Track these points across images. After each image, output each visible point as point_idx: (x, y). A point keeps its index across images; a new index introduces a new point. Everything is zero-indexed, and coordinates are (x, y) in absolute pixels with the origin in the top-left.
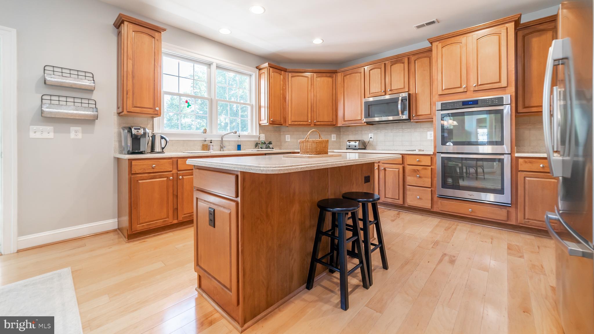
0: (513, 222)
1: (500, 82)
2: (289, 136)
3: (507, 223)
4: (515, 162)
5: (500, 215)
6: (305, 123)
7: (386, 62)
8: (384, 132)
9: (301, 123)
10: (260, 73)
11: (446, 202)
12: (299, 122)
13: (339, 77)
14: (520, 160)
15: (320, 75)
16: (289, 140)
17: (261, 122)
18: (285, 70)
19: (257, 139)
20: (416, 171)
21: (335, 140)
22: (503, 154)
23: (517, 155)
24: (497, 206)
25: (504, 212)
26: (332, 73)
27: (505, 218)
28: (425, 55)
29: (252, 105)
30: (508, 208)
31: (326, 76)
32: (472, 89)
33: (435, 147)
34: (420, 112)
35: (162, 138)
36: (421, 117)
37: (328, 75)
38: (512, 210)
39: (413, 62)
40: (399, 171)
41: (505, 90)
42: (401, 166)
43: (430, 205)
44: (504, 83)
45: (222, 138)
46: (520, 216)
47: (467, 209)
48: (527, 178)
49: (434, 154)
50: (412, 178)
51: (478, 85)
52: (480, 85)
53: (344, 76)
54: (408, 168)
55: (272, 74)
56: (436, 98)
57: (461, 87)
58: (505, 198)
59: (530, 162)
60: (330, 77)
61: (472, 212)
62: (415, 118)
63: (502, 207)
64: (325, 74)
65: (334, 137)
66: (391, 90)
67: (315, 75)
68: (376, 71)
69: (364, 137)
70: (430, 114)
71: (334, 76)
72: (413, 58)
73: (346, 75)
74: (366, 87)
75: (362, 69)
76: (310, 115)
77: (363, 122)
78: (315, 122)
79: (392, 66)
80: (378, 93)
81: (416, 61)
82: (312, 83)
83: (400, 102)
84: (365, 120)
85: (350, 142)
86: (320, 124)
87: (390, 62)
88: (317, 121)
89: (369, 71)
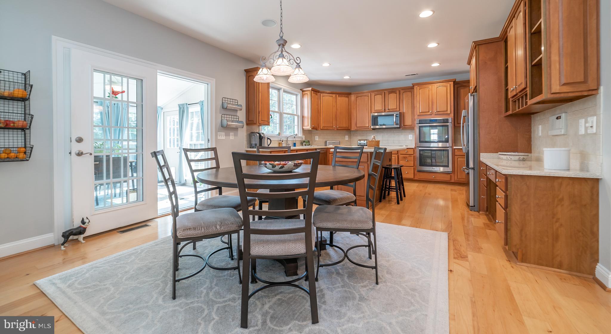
0: (453, 181)
1: (447, 111)
2: (318, 137)
3: (450, 181)
4: (454, 151)
5: (447, 178)
6: (331, 128)
7: (386, 92)
9: (329, 128)
10: (304, 94)
11: (421, 174)
12: (327, 128)
13: (353, 97)
14: (456, 150)
15: (340, 95)
16: (318, 140)
17: (304, 128)
18: (319, 92)
19: (301, 139)
20: (405, 158)
21: (348, 139)
22: (448, 147)
23: (454, 147)
24: (446, 174)
25: (449, 176)
26: (348, 95)
27: (449, 179)
28: (409, 90)
29: (298, 115)
30: (450, 174)
31: (345, 97)
32: (434, 113)
33: (416, 144)
34: (406, 124)
35: (268, 139)
36: (406, 126)
37: (346, 96)
38: (453, 175)
39: (402, 94)
40: (395, 158)
41: (449, 115)
42: (396, 155)
43: (413, 176)
44: (449, 112)
45: (287, 138)
46: (456, 177)
47: (432, 177)
48: (459, 159)
49: (415, 148)
50: (403, 162)
51: (437, 112)
52: (438, 112)
53: (356, 97)
54: (401, 156)
55: (313, 95)
56: (416, 117)
57: (429, 112)
58: (449, 169)
59: (460, 151)
60: (347, 97)
61: (434, 177)
62: (403, 127)
63: (448, 174)
64: (343, 95)
65: (347, 138)
66: (388, 109)
67: (337, 95)
68: (379, 97)
69: (368, 138)
70: (412, 125)
71: (350, 97)
72: (402, 91)
73: (358, 97)
74: (372, 106)
75: (369, 94)
76: (334, 123)
77: (370, 128)
78: (337, 127)
79: (389, 95)
80: (380, 110)
81: (404, 93)
82: (335, 101)
83: (395, 117)
84: (372, 127)
85: (360, 141)
86: (341, 129)
87: (388, 92)
88: (339, 127)
89: (374, 96)
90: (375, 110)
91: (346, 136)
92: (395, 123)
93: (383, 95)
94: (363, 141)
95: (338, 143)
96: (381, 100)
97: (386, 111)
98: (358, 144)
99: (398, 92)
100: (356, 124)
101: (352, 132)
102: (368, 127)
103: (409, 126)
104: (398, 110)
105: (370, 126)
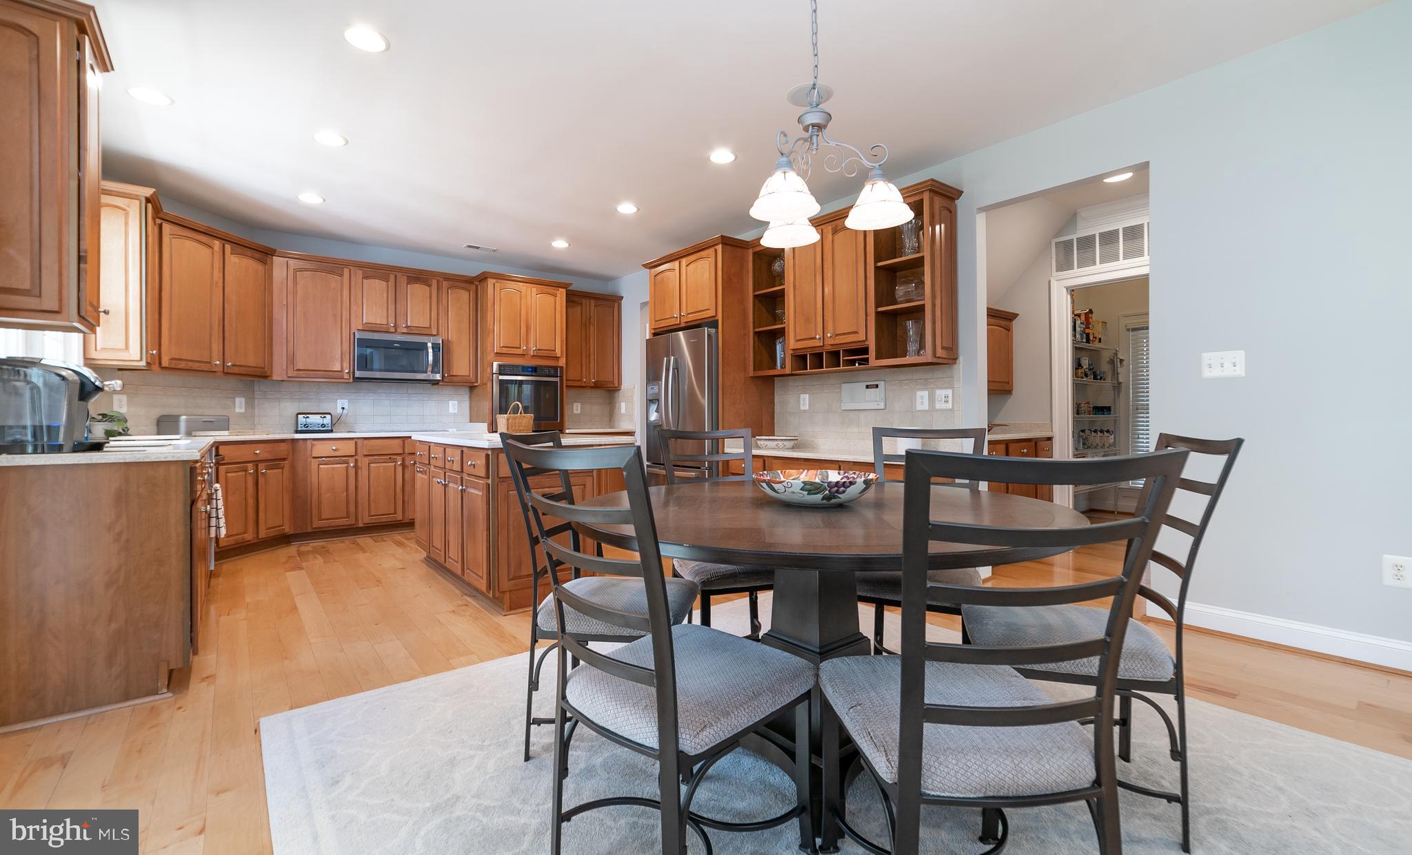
1: (555, 350)
8: (371, 398)
9: (195, 366)
12: (190, 364)
13: (278, 266)
15: (239, 249)
17: (98, 354)
18: (158, 213)
21: (243, 410)
26: (264, 254)
28: (462, 285)
31: (253, 257)
32: (532, 353)
34: (454, 372)
36: (454, 378)
37: (257, 255)
41: (558, 360)
51: (537, 350)
56: (491, 356)
57: (520, 348)
60: (258, 259)
62: (446, 379)
64: (249, 252)
65: (240, 405)
66: (407, 327)
67: (228, 247)
68: (378, 285)
69: (325, 407)
70: (469, 376)
71: (268, 263)
72: (445, 284)
73: (301, 270)
74: (354, 308)
75: (345, 269)
76: (216, 347)
77: (346, 376)
78: (228, 366)
79: (409, 285)
80: (382, 326)
81: (449, 291)
82: (222, 266)
83: (430, 351)
84: (358, 374)
85: (308, 417)
86: (239, 373)
87: (406, 277)
88: (233, 365)
89: (363, 278)
90: (364, 322)
91: (238, 400)
92: (430, 369)
93: (392, 283)
94: (318, 417)
95: (224, 425)
96: (385, 295)
97: (399, 330)
98: (299, 426)
99: (434, 283)
100: (291, 360)
101: (260, 387)
102: (340, 371)
103: (461, 377)
104: (434, 332)
105: (347, 371)
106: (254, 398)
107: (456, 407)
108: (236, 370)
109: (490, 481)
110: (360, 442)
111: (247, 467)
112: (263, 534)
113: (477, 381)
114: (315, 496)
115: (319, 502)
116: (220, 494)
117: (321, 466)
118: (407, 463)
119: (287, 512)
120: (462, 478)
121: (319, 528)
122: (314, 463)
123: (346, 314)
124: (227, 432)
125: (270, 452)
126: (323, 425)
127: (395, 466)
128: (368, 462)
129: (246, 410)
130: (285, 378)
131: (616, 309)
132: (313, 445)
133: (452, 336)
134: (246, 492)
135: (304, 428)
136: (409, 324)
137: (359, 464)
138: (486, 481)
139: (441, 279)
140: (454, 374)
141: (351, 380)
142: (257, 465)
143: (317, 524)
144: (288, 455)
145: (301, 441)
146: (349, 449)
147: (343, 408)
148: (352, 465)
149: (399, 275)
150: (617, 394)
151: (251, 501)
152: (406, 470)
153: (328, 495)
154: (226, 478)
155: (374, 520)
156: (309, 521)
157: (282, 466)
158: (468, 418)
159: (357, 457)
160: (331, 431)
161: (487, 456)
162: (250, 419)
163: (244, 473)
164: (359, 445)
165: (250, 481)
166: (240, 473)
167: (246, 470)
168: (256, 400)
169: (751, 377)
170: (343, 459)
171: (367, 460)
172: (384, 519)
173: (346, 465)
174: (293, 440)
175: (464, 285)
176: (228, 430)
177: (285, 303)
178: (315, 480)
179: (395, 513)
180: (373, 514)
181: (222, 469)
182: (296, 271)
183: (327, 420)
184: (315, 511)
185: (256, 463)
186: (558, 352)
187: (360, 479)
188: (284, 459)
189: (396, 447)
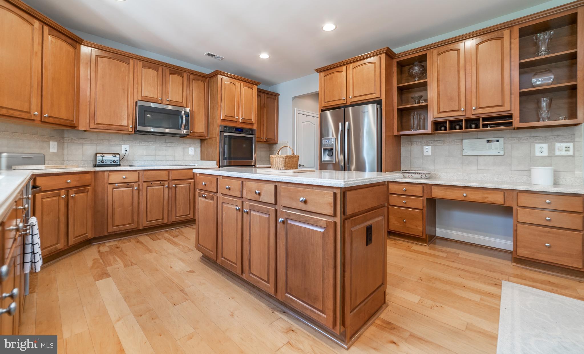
6: (25, 115)
8: (143, 144)
9: (16, 114)
12: (11, 112)
15: (55, 33)
21: (55, 151)
26: (75, 41)
31: (66, 41)
32: (240, 121)
36: (193, 134)
37: (69, 40)
39: (191, 80)
41: (253, 125)
42: (192, 181)
52: (244, 119)
56: (219, 121)
64: (63, 37)
65: (53, 147)
66: (169, 101)
67: (46, 28)
68: (151, 72)
69: (115, 150)
70: (204, 133)
71: (77, 48)
72: (191, 77)
73: (100, 56)
74: (136, 86)
75: (131, 60)
76: (35, 101)
77: (130, 130)
78: (45, 117)
79: (170, 76)
80: (154, 99)
81: (194, 81)
82: (41, 41)
83: (184, 116)
84: (139, 128)
85: (104, 156)
86: (53, 122)
87: (169, 70)
88: (49, 117)
89: (142, 67)
90: (142, 96)
91: (52, 143)
92: (183, 127)
93: (160, 73)
94: (111, 156)
95: (41, 160)
96: (156, 80)
97: (164, 102)
98: (98, 161)
99: (185, 75)
100: (92, 117)
101: (69, 134)
102: (126, 126)
103: (199, 133)
104: (185, 106)
105: (131, 126)
106: (64, 142)
107: (193, 151)
108: (51, 120)
109: (338, 220)
110: (141, 173)
111: (60, 193)
112: (71, 242)
113: (208, 136)
114: (110, 210)
115: (113, 214)
116: (36, 230)
117: (115, 190)
118: (170, 186)
119: (90, 224)
120: (276, 211)
121: (113, 232)
122: (110, 187)
123: (131, 90)
124: (44, 166)
125: (78, 181)
126: (114, 161)
127: (163, 188)
128: (146, 186)
129: (58, 150)
130: (88, 129)
131: (276, 101)
132: (109, 175)
133: (195, 109)
134: (58, 213)
135: (101, 163)
136: (170, 99)
137: (141, 187)
138: (331, 220)
139: (189, 74)
140: (196, 131)
141: (133, 133)
142: (68, 191)
143: (111, 229)
144: (91, 182)
145: (101, 172)
146: (133, 177)
147: (126, 151)
148: (136, 188)
149: (164, 68)
150: (275, 146)
151: (63, 218)
152: (170, 190)
153: (120, 209)
154: (42, 202)
155: (150, 224)
156: (105, 227)
157: (86, 191)
158: (199, 158)
159: (139, 183)
160: (120, 165)
161: (335, 194)
162: (60, 156)
163: (57, 198)
164: (141, 175)
165: (62, 203)
166: (54, 198)
167: (59, 195)
168: (65, 144)
169: (395, 136)
170: (128, 184)
171: (145, 185)
172: (156, 223)
173: (132, 188)
174: (95, 172)
175: (201, 78)
176: (44, 165)
177: (89, 77)
178: (110, 199)
179: (163, 219)
180: (149, 220)
181: (39, 196)
182: (97, 56)
183: (117, 158)
184: (110, 221)
185: (67, 190)
186: (253, 121)
187: (141, 197)
188: (88, 186)
189: (164, 176)
